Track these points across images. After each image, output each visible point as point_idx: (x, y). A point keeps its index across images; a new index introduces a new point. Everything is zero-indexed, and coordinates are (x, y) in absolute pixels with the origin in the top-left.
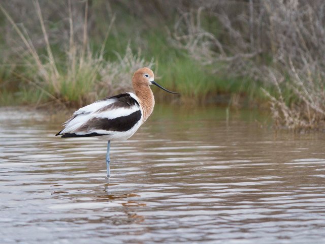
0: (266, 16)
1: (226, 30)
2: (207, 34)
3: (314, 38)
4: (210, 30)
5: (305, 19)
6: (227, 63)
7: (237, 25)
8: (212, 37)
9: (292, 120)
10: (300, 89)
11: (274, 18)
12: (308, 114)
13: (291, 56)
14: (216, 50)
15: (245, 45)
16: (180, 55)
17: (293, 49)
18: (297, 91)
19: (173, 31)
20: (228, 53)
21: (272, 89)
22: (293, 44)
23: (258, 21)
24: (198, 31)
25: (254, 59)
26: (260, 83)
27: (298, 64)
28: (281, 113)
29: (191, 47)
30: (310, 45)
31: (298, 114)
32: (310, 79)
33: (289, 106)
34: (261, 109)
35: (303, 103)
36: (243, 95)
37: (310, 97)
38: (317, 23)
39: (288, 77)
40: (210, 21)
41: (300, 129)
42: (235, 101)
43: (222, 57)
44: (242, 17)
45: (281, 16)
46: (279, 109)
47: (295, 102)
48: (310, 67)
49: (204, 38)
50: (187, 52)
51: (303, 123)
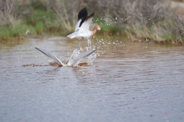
0: (126, 12)
7: (118, 13)
9: (133, 38)
10: (135, 30)
11: (128, 11)
16: (103, 22)
21: (128, 31)
23: (123, 12)
24: (108, 15)
26: (124, 29)
27: (135, 24)
32: (138, 28)
34: (125, 36)
36: (120, 32)
39: (132, 27)
40: (111, 13)
41: (135, 41)
42: (118, 33)
44: (119, 11)
45: (130, 11)
47: (134, 34)
48: (138, 24)
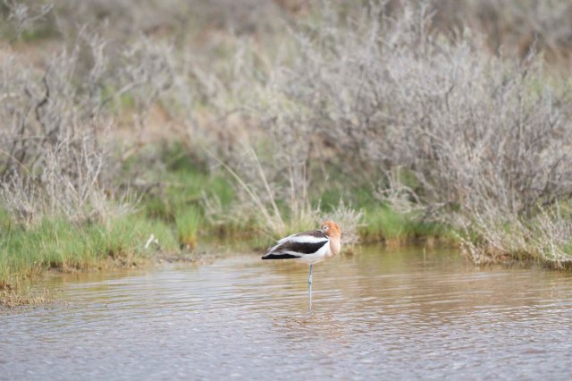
0: (454, 172)
1: (422, 184)
2: (405, 188)
3: (494, 188)
4: (408, 184)
5: (486, 173)
6: (423, 211)
8: (410, 190)
9: (478, 256)
10: (484, 230)
11: (461, 172)
12: (491, 250)
13: (476, 203)
14: (413, 200)
15: (436, 196)
16: (384, 206)
17: (477, 198)
18: (481, 232)
19: (377, 186)
20: (423, 203)
21: (461, 231)
22: (477, 194)
23: (447, 176)
24: (398, 185)
25: (445, 207)
26: (450, 227)
27: (482, 210)
28: (469, 251)
29: (393, 199)
30: (491, 194)
31: (483, 252)
32: (492, 223)
33: (475, 244)
34: (453, 246)
35: (487, 242)
36: (437, 237)
37: (493, 237)
38: (496, 176)
39: (474, 222)
40: (407, 177)
41: (483, 265)
42: (431, 242)
43: (419, 207)
44: (434, 173)
45: (467, 171)
46: (467, 247)
47: (479, 241)
48: (492, 211)
49: (403, 191)
50: (389, 203)
51: (487, 258)
